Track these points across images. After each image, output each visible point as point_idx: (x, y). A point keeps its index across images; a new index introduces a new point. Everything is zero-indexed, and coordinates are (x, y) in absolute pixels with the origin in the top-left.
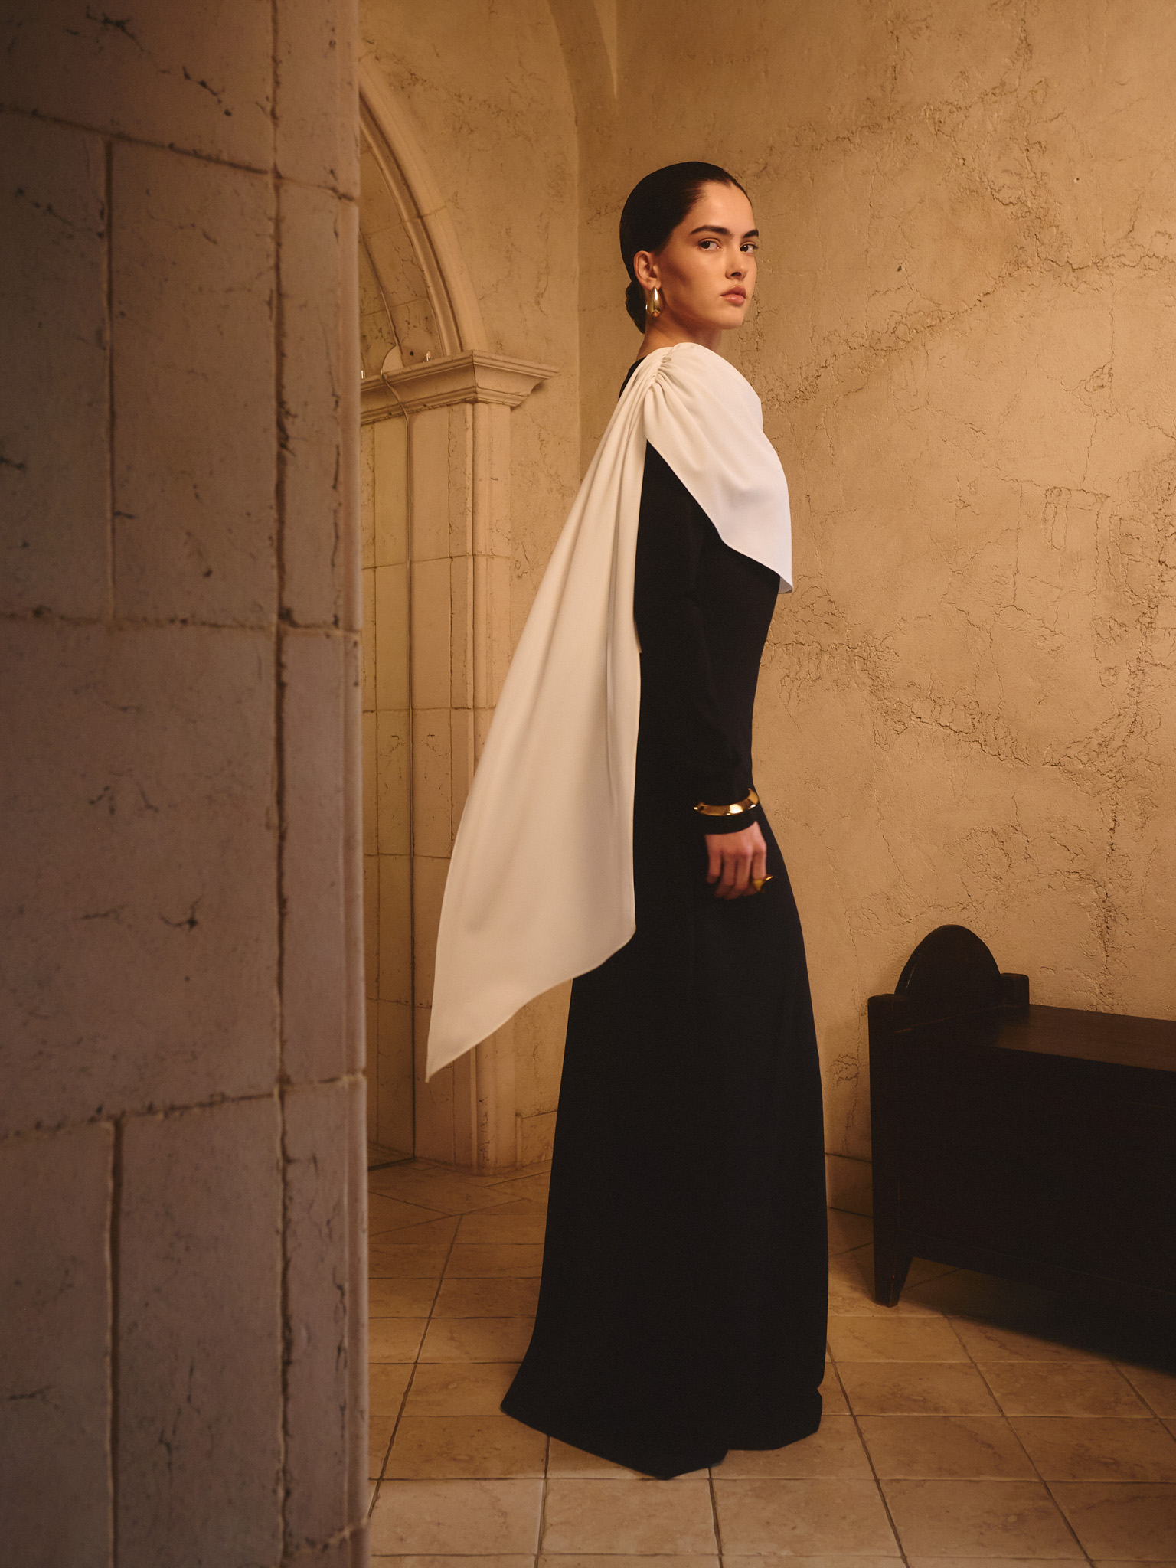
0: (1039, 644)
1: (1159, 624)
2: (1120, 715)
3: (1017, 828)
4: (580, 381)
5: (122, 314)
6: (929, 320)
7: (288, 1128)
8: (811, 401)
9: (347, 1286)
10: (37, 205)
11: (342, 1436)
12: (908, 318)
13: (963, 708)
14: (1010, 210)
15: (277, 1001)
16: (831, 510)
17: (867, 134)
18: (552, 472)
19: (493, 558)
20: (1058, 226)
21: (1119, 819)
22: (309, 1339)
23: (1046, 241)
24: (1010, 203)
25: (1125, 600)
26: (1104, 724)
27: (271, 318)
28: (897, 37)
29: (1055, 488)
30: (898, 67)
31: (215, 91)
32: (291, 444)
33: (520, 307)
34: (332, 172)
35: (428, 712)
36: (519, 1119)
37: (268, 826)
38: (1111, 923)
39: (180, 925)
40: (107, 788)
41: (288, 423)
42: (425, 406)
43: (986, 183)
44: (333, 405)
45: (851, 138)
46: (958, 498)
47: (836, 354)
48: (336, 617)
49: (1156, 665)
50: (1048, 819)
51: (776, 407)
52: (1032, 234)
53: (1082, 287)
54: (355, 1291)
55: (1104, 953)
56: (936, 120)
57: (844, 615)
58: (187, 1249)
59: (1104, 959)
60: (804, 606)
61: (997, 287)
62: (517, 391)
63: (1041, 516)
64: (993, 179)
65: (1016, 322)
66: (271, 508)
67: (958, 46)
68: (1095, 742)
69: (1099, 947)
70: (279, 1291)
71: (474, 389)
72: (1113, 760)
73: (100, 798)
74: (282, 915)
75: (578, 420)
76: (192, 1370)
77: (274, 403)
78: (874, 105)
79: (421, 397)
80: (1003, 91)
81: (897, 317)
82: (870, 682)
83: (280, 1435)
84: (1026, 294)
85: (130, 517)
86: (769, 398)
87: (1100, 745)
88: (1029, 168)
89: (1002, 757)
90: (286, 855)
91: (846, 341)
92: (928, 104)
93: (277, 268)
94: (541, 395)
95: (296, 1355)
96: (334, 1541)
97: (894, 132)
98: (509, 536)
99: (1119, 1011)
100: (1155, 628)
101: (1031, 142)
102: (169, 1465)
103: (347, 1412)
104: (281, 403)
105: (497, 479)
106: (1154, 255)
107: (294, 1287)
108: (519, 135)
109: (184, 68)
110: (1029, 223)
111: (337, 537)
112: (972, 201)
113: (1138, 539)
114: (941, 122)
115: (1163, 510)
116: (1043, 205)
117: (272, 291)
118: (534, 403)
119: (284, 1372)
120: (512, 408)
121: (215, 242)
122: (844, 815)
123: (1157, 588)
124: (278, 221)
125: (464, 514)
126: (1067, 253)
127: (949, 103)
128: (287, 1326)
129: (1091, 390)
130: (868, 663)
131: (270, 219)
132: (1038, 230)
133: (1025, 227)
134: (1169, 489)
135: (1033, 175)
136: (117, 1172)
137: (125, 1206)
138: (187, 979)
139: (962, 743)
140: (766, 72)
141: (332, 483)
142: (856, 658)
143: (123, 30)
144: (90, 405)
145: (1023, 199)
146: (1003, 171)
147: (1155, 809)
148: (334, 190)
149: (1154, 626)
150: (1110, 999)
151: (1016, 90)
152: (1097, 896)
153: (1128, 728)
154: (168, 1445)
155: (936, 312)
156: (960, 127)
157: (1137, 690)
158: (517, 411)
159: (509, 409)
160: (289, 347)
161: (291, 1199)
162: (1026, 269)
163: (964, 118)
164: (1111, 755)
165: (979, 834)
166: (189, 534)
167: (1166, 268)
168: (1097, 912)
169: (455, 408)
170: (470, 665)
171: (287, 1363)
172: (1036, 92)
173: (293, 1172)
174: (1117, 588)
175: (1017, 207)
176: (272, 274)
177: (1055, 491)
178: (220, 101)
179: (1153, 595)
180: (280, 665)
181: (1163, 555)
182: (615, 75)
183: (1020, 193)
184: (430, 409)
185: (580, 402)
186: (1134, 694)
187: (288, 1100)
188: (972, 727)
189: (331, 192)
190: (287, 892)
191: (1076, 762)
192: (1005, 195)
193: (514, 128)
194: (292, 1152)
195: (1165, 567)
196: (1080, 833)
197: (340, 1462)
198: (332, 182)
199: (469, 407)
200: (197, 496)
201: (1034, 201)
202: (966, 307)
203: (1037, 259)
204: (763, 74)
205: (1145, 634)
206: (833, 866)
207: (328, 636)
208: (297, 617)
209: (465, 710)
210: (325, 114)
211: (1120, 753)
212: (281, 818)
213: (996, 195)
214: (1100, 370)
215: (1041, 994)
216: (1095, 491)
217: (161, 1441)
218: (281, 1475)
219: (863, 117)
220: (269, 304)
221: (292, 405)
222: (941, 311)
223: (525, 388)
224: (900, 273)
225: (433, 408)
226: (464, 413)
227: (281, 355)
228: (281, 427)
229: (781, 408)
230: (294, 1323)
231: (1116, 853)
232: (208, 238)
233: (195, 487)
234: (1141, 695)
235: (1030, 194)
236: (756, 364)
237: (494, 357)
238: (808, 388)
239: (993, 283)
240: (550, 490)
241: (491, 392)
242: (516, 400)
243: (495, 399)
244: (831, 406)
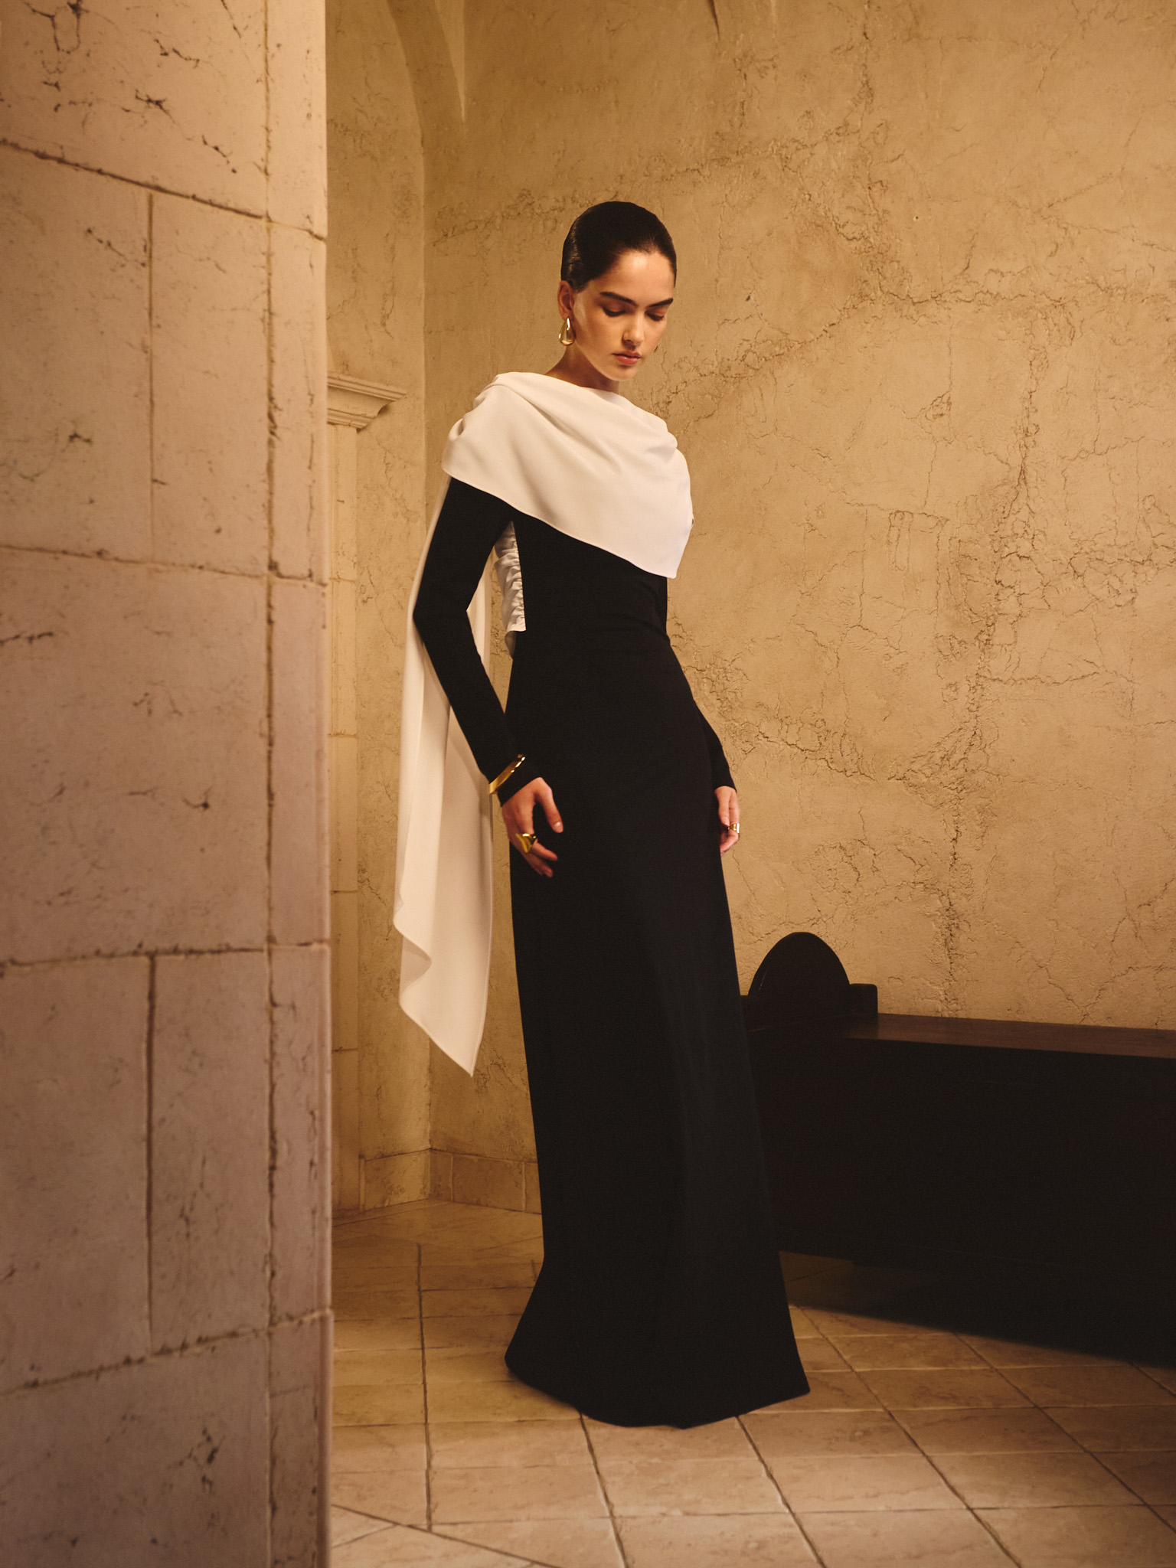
0: (884, 662)
1: (996, 640)
2: (960, 729)
3: (864, 842)
4: (426, 404)
5: (159, 326)
6: (777, 349)
7: (275, 978)
9: (317, 1113)
10: (101, 242)
11: (313, 1234)
12: (757, 347)
13: (809, 726)
14: (854, 244)
15: (266, 873)
17: (716, 167)
18: (398, 496)
19: (339, 582)
20: (898, 262)
21: (961, 829)
22: (289, 1151)
23: (888, 275)
24: (854, 238)
25: (964, 619)
26: (947, 739)
27: (264, 332)
28: (745, 76)
29: (898, 511)
30: (746, 103)
31: (225, 153)
32: (278, 432)
33: (366, 327)
34: (308, 217)
36: (363, 1161)
37: (261, 735)
38: (954, 930)
39: (196, 807)
40: (147, 694)
41: (276, 415)
43: (831, 218)
44: (309, 402)
45: (701, 171)
46: (806, 522)
47: (687, 380)
48: (310, 570)
49: (994, 680)
50: (894, 832)
52: (875, 268)
53: (922, 320)
54: (322, 1120)
55: (948, 960)
56: (783, 157)
57: (692, 638)
58: (201, 1065)
59: (948, 966)
61: (842, 318)
62: (364, 413)
63: (885, 539)
64: (838, 215)
65: (861, 352)
66: (264, 481)
67: (803, 86)
68: (938, 755)
69: (943, 955)
70: (267, 1109)
72: (957, 772)
73: (142, 701)
74: (270, 806)
75: (424, 444)
76: (204, 1162)
77: (266, 399)
78: (723, 139)
80: (846, 131)
81: (746, 346)
82: (719, 704)
83: (268, 1226)
84: (869, 326)
85: (163, 483)
87: (942, 758)
88: (871, 205)
89: (848, 773)
90: (274, 757)
91: (697, 368)
92: (775, 140)
93: (269, 292)
94: (387, 417)
95: (279, 1163)
96: (307, 1319)
97: (743, 166)
98: (355, 559)
99: (962, 1015)
100: (992, 645)
101: (874, 180)
102: (188, 1235)
103: (317, 1215)
104: (271, 399)
105: (343, 502)
106: (988, 291)
107: (278, 1106)
108: (365, 155)
109: (203, 137)
110: (872, 258)
111: (312, 508)
112: (818, 235)
113: (976, 560)
114: (787, 158)
115: (999, 532)
116: (885, 241)
117: (264, 310)
118: (379, 426)
119: (271, 1176)
120: (359, 430)
121: (224, 271)
123: (994, 606)
124: (269, 255)
126: (908, 287)
127: (795, 141)
128: (273, 1137)
129: (931, 418)
130: (717, 685)
131: (264, 254)
132: (880, 264)
133: (868, 262)
134: (1004, 512)
135: (874, 212)
136: (151, 996)
137: (157, 1024)
138: (202, 850)
139: (809, 762)
140: (617, 102)
141: (306, 463)
142: (705, 680)
143: (161, 107)
144: (136, 396)
145: (866, 234)
146: (848, 208)
147: (995, 818)
148: (311, 233)
149: (991, 642)
150: (955, 1005)
151: (858, 131)
152: (941, 906)
153: (969, 741)
154: (187, 1220)
155: (784, 341)
156: (806, 163)
157: (976, 704)
158: (362, 433)
159: (356, 431)
160: (277, 355)
161: (276, 1036)
162: (869, 301)
163: (809, 155)
164: (953, 768)
165: (827, 850)
166: (205, 499)
167: (999, 304)
168: (941, 921)
171: (272, 1168)
172: (878, 133)
173: (278, 1013)
174: (957, 607)
175: (860, 242)
176: (265, 296)
177: (898, 515)
178: (228, 162)
179: (990, 613)
180: (270, 606)
181: (999, 575)
182: (463, 98)
183: (863, 229)
185: (426, 425)
186: (974, 708)
187: (275, 955)
188: (819, 745)
189: (307, 234)
190: (275, 789)
191: (921, 775)
192: (848, 230)
193: (361, 147)
194: (278, 999)
195: (1001, 587)
196: (925, 844)
197: (312, 1255)
198: (308, 226)
200: (211, 470)
201: (877, 237)
202: (812, 337)
203: (879, 293)
204: (613, 104)
205: (983, 651)
207: (305, 586)
208: (282, 569)
210: (304, 172)
211: (961, 765)
212: (271, 728)
213: (841, 230)
214: (939, 400)
215: (887, 1004)
216: (935, 515)
217: (182, 1215)
218: (268, 1259)
219: (712, 150)
220: (263, 320)
221: (279, 401)
222: (789, 341)
223: (373, 410)
224: (749, 302)
227: (271, 361)
228: (271, 417)
230: (278, 1136)
231: (959, 862)
232: (220, 269)
233: (210, 462)
234: (980, 709)
235: (872, 230)
237: (342, 377)
238: (659, 413)
239: (839, 313)
240: (396, 514)
241: (338, 413)
242: (362, 421)
243: (342, 420)
244: (682, 432)
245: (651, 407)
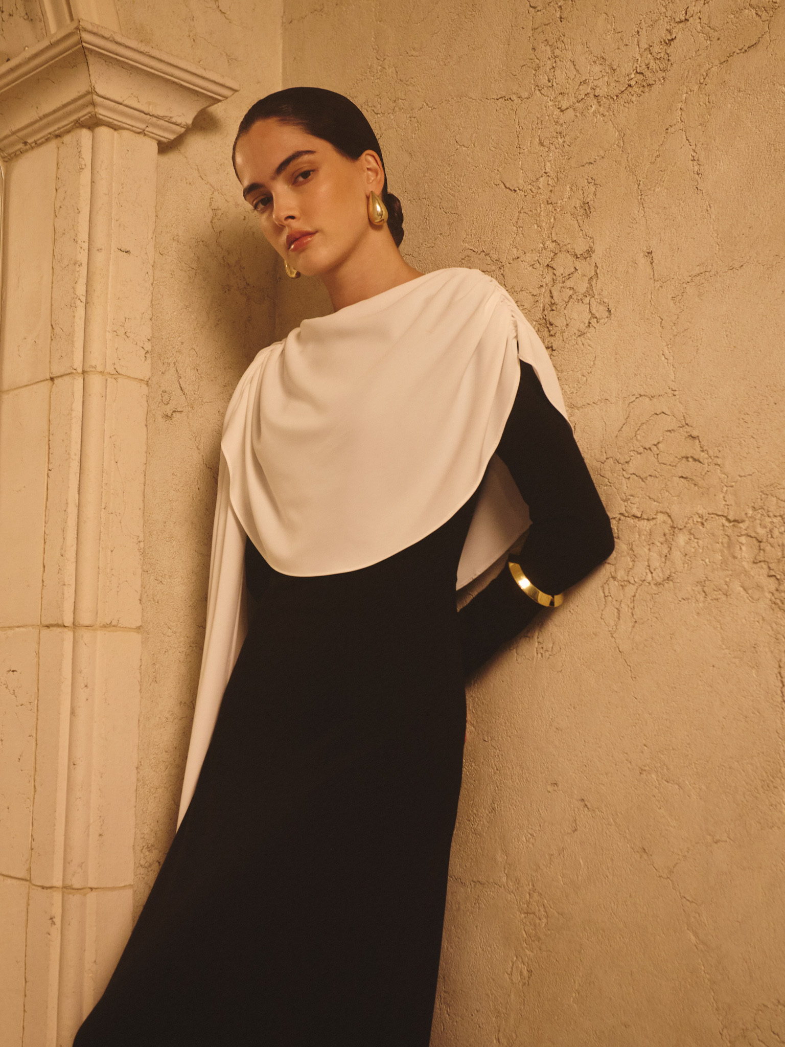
8: (657, 87)
16: (694, 273)
35: (10, 632)
42: (25, 143)
51: (594, 108)
57: (719, 461)
60: (641, 450)
62: (167, 114)
71: (88, 98)
79: (18, 126)
82: (772, 584)
86: (580, 97)
98: (148, 346)
120: (162, 147)
122: (718, 837)
125: (72, 306)
130: (768, 548)
142: (743, 539)
159: (154, 146)
169: (67, 138)
170: (71, 553)
184: (32, 148)
199: (85, 133)
206: (696, 935)
209: (59, 630)
223: (186, 114)
225: (38, 144)
226: (78, 144)
229: (601, 109)
236: (559, 45)
238: (652, 64)
241: (121, 107)
242: (165, 129)
243: (129, 122)
244: (696, 88)
245: (638, 57)
